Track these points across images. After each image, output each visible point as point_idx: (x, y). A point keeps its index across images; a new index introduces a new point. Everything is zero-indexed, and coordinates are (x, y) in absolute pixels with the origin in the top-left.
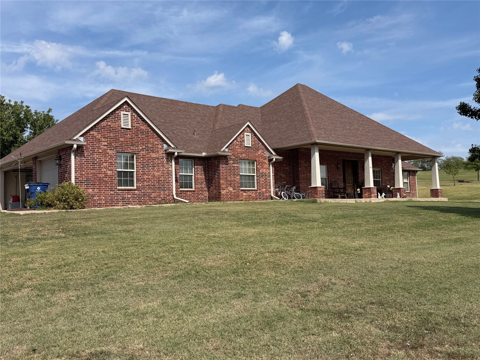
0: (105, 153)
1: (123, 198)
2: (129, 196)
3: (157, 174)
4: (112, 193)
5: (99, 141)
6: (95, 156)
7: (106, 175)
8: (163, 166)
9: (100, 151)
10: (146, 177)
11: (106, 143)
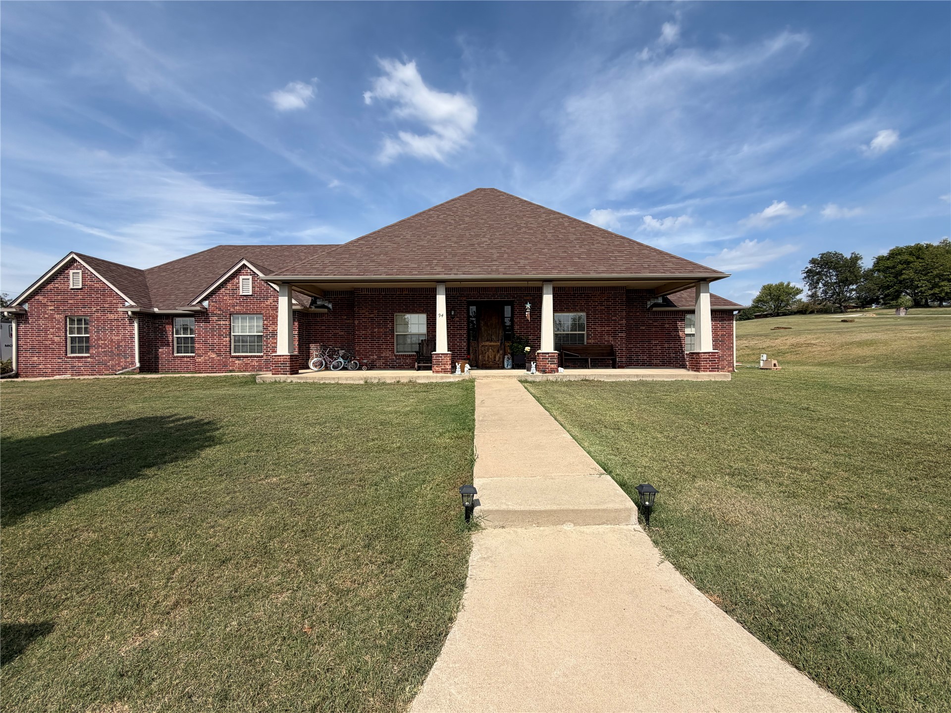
0: (52, 318)
1: (73, 367)
2: (80, 364)
3: (117, 338)
4: (59, 361)
5: (45, 305)
6: (41, 322)
7: (53, 342)
8: (125, 329)
9: (46, 316)
10: (101, 342)
11: (52, 308)
